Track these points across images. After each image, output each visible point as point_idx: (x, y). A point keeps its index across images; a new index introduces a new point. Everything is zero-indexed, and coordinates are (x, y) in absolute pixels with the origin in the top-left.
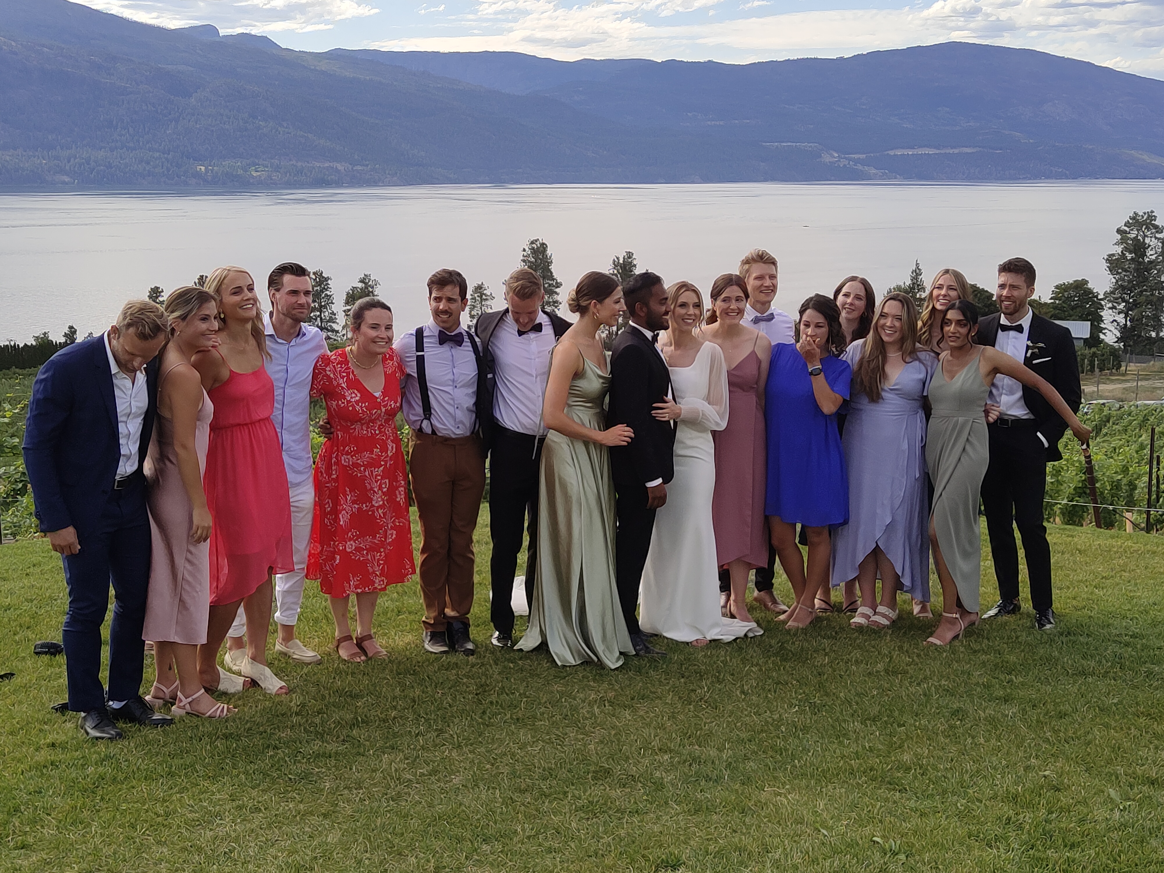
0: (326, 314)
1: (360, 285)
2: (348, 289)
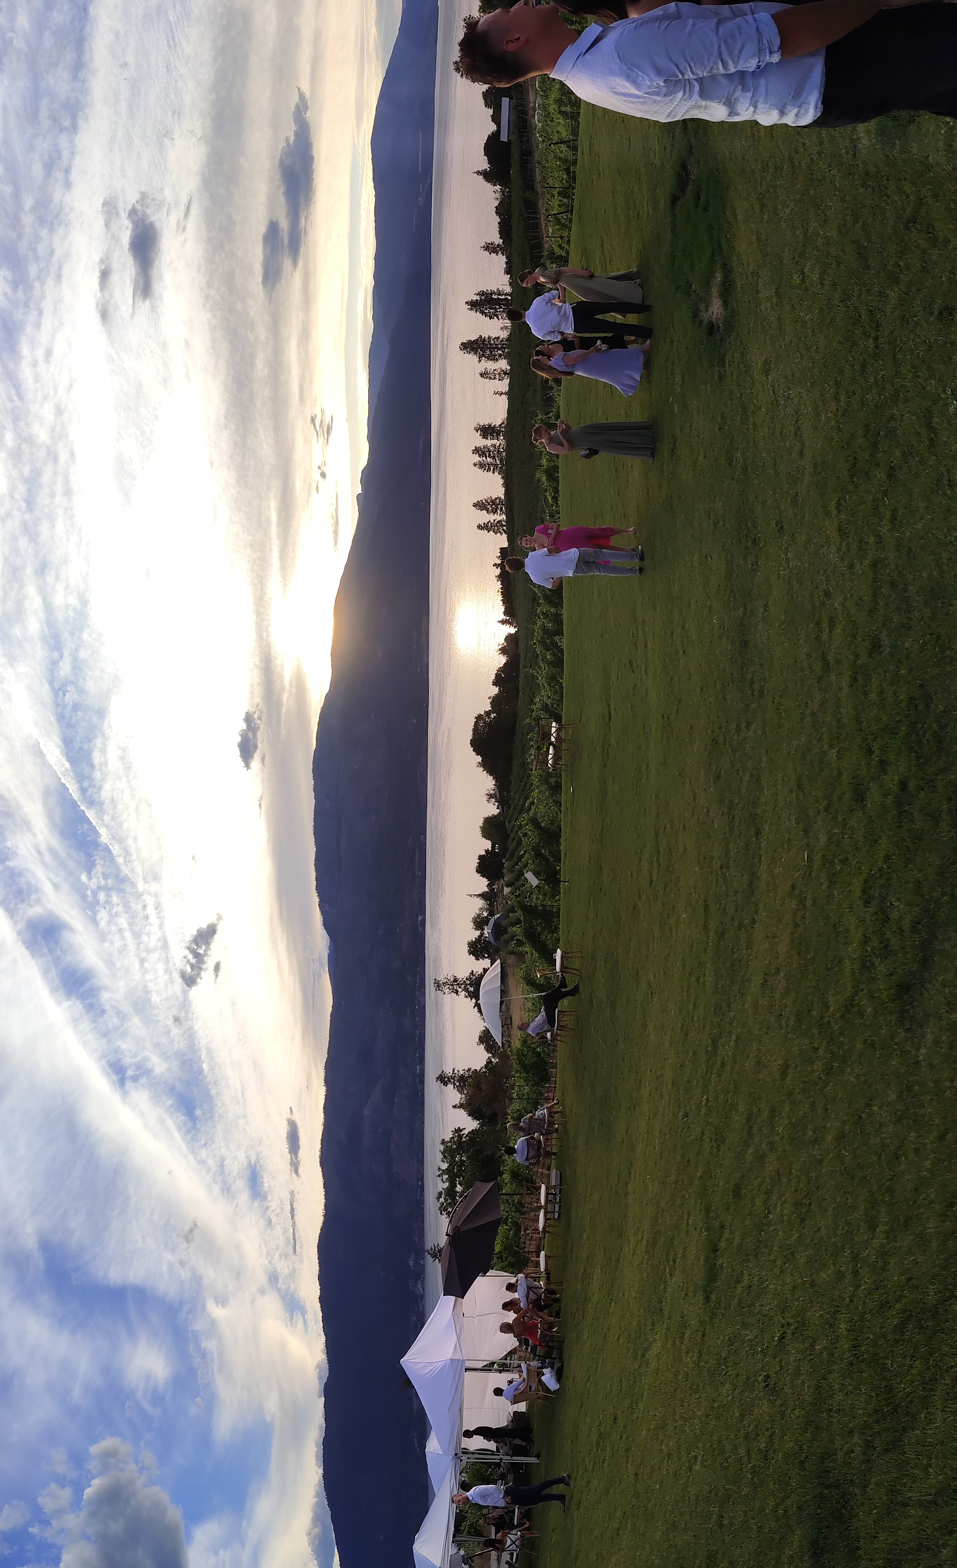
0: (492, 449)
1: (479, 432)
2: (481, 438)
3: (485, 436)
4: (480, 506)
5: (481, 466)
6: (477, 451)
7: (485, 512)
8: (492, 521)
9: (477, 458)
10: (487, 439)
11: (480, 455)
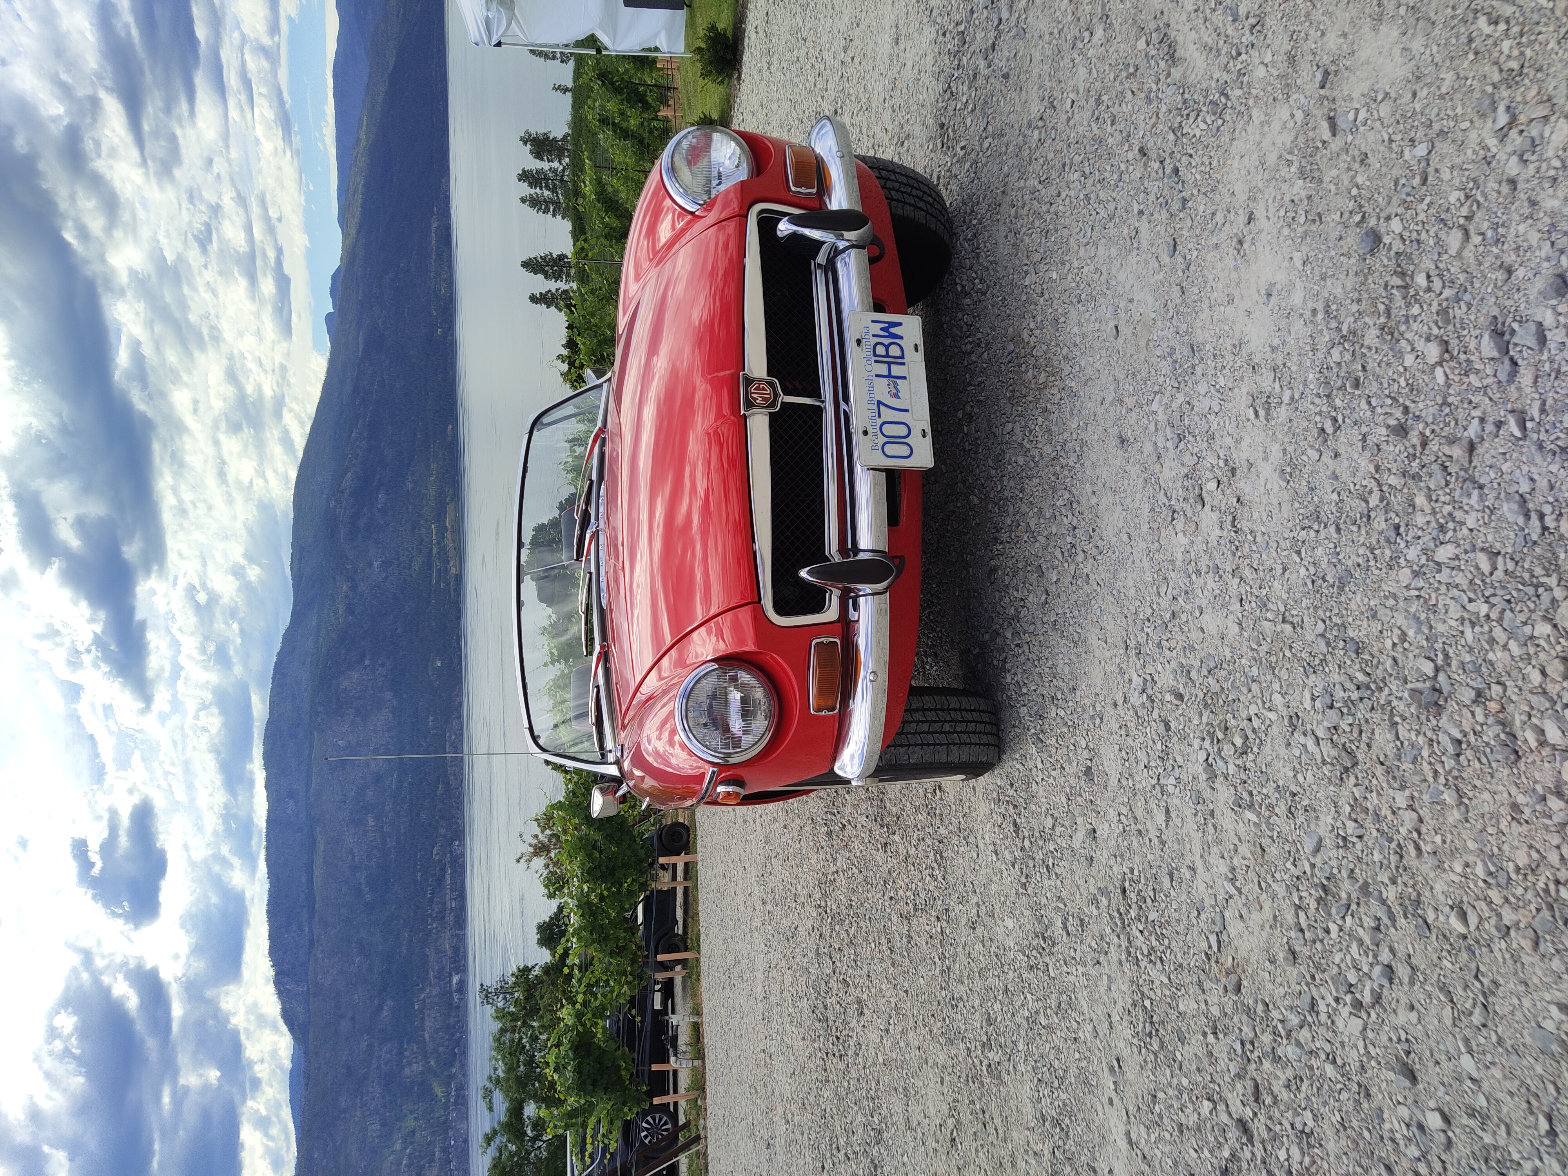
3: (538, 155)
4: (533, 265)
5: (534, 202)
6: (525, 176)
7: (540, 276)
8: (554, 291)
9: (526, 190)
10: (542, 159)
11: (530, 185)
